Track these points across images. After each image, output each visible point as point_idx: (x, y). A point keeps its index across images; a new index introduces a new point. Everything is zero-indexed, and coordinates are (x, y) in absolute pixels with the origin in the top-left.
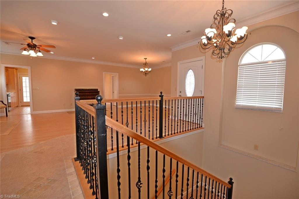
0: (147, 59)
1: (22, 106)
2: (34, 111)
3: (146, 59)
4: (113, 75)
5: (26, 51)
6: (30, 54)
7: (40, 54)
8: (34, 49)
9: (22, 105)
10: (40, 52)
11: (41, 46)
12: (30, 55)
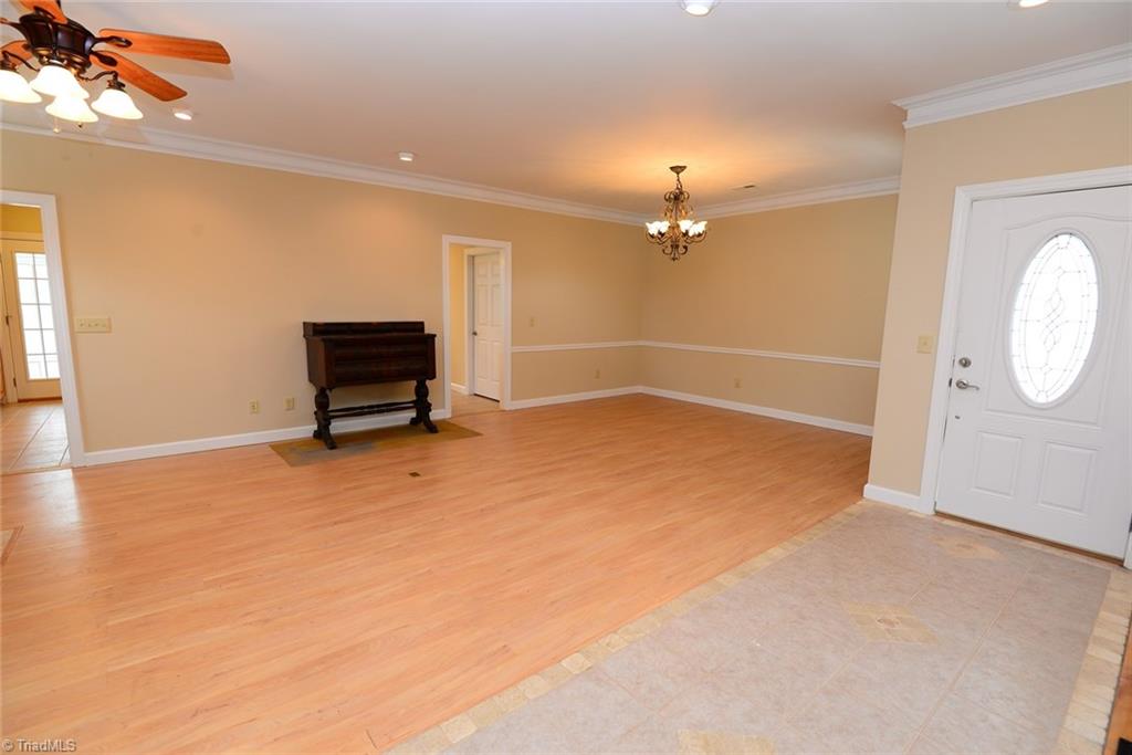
0: (683, 168)
1: (20, 401)
2: (87, 449)
3: (677, 169)
4: (471, 252)
5: (13, 69)
6: (48, 99)
7: (120, 105)
8: (78, 59)
9: (21, 397)
10: (120, 87)
11: (129, 43)
12: (50, 109)
